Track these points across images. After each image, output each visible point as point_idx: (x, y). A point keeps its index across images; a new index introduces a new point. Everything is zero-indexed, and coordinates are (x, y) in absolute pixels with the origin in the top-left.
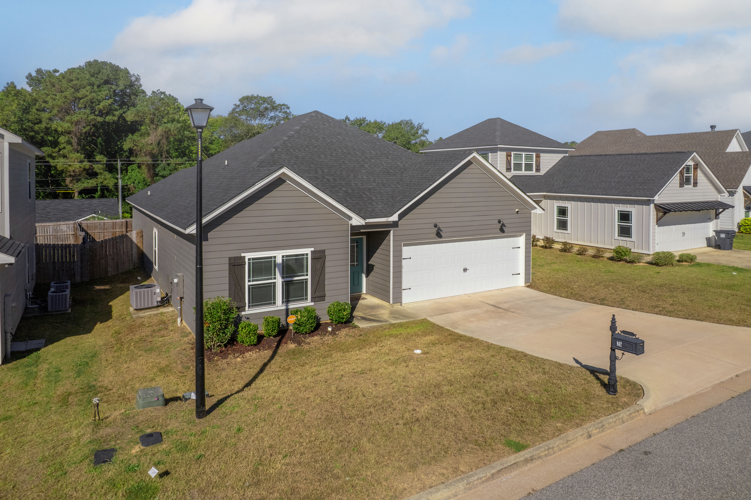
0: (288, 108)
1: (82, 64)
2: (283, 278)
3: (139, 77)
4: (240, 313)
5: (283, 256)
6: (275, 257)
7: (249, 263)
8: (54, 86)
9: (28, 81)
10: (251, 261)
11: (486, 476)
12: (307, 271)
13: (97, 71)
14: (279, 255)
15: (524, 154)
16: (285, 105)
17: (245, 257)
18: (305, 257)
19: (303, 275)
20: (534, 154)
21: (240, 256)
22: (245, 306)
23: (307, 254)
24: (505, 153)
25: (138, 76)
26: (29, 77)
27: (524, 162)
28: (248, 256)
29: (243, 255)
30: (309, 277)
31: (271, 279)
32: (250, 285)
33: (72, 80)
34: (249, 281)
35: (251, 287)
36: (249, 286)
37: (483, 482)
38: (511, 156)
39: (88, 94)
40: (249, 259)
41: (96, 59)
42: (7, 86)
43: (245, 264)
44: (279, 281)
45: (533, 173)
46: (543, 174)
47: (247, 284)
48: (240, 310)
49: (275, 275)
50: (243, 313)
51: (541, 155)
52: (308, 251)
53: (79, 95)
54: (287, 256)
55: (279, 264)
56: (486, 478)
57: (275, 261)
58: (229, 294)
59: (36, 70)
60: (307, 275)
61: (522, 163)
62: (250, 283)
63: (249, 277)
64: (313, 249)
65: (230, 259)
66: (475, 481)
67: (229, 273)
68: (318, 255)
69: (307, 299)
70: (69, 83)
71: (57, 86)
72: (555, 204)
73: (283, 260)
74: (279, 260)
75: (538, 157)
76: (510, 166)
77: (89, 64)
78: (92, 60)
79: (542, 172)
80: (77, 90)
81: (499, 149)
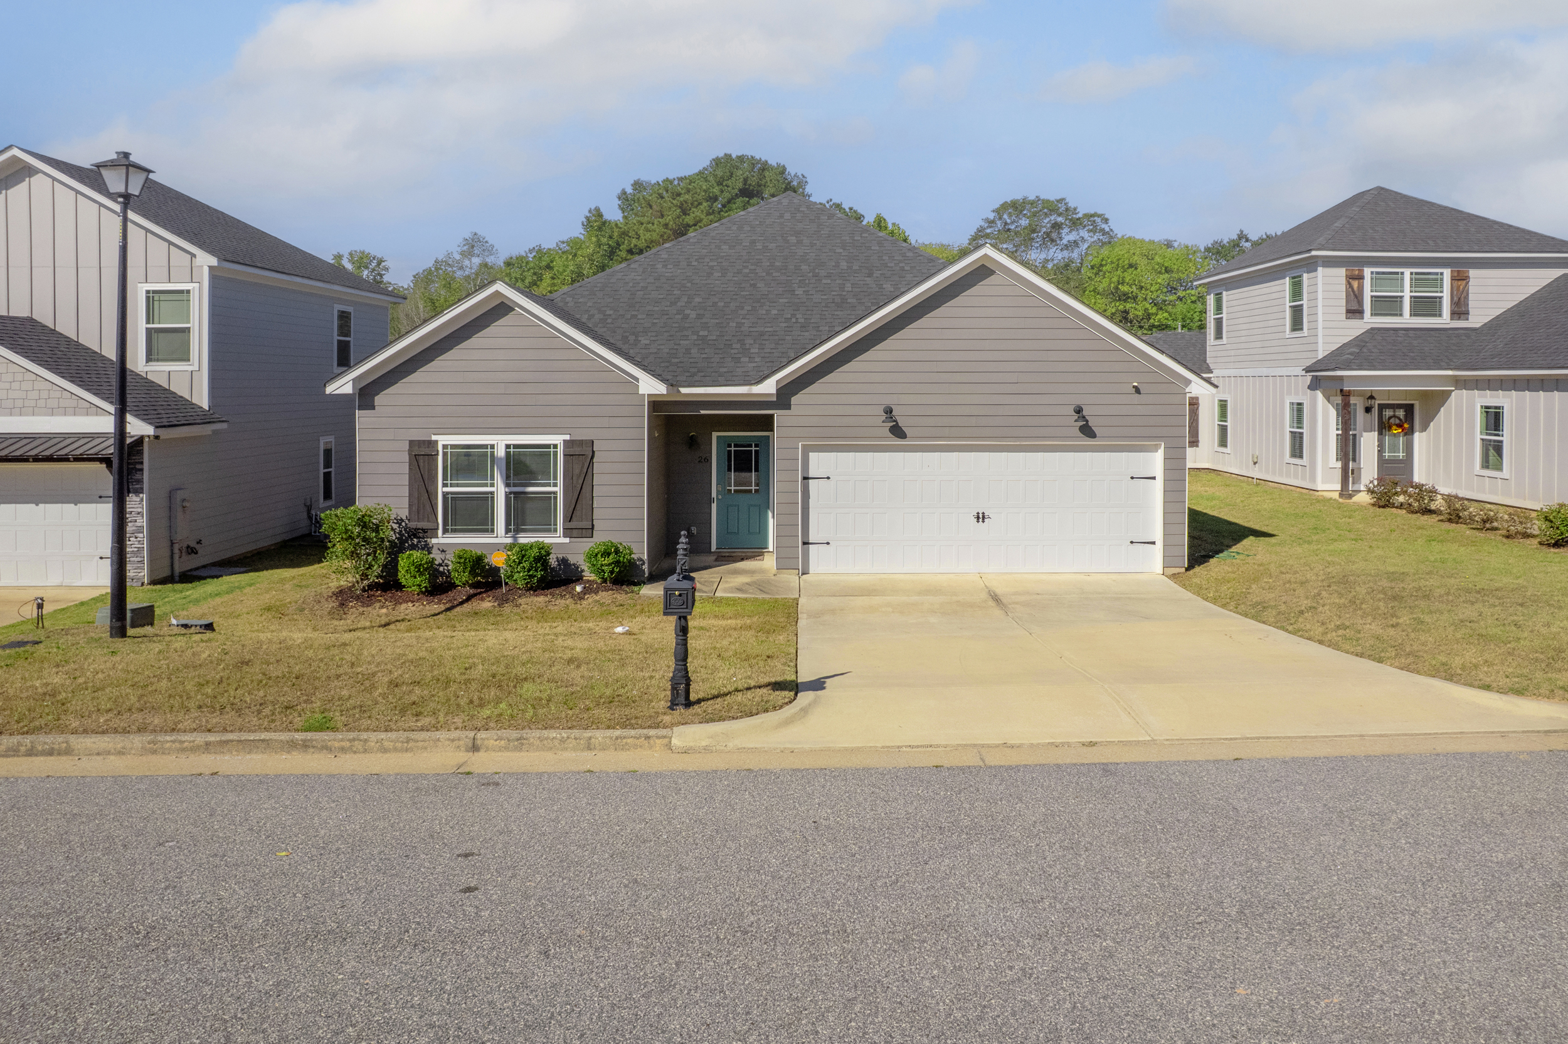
0: (1106, 221)
1: (707, 163)
2: (507, 485)
3: (804, 179)
4: (429, 540)
5: (508, 446)
6: (492, 446)
7: (445, 454)
8: (651, 207)
9: (620, 202)
10: (449, 450)
11: (194, 741)
12: (555, 478)
13: (728, 174)
14: (500, 443)
15: (1407, 272)
16: (1099, 216)
17: (437, 441)
18: (552, 450)
19: (549, 485)
20: (1447, 273)
21: (429, 439)
22: (437, 529)
23: (555, 446)
24: (1342, 272)
25: (804, 177)
26: (623, 196)
27: (1407, 294)
28: (442, 440)
29: (434, 438)
30: (559, 489)
31: (486, 485)
32: (448, 493)
33: (679, 195)
34: (445, 485)
35: (450, 496)
36: (445, 495)
37: (183, 750)
38: (1361, 278)
39: (703, 217)
40: (445, 447)
41: (728, 152)
42: (588, 215)
43: (437, 454)
44: (500, 490)
45: (1445, 320)
46: (1478, 325)
47: (441, 490)
48: (429, 534)
49: (492, 478)
50: (434, 541)
51: (1472, 273)
52: (558, 439)
53: (688, 220)
54: (516, 446)
55: (501, 458)
56: (192, 744)
57: (492, 454)
58: (409, 505)
59: (632, 182)
60: (555, 485)
61: (1401, 297)
62: (446, 489)
63: (445, 478)
64: (567, 437)
65: (412, 443)
66: (168, 742)
67: (410, 469)
68: (577, 450)
69: (555, 530)
70: (674, 199)
71: (654, 207)
72: (1477, 399)
73: (508, 454)
74: (501, 452)
75: (1460, 279)
76: (1360, 302)
77: (717, 162)
78: (721, 155)
79: (1478, 318)
80: (685, 213)
81: (1320, 262)
